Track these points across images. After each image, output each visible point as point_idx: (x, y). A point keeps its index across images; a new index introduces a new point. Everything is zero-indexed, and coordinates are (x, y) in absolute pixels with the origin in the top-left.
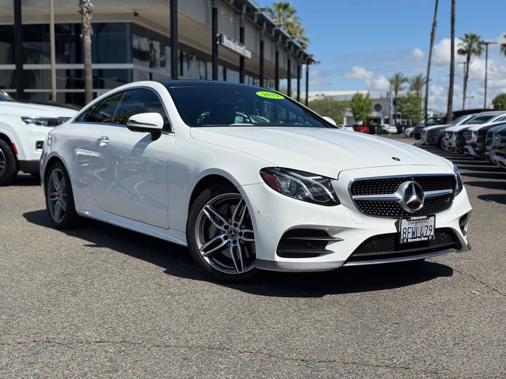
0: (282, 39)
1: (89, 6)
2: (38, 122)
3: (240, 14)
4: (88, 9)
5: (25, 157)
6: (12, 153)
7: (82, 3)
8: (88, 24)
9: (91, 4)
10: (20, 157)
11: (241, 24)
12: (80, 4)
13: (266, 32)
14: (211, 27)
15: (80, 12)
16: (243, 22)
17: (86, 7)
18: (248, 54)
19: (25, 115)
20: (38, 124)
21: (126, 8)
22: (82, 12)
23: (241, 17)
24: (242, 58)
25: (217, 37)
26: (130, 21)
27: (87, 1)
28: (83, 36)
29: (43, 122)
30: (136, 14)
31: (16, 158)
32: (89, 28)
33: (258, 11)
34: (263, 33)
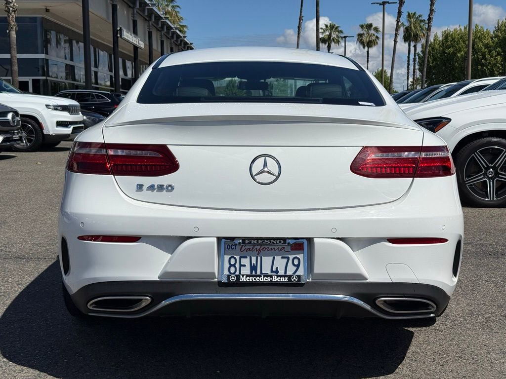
0: (167, 30)
1: (14, 5)
2: (56, 108)
3: (133, 8)
4: (13, 8)
5: (49, 132)
6: (39, 129)
7: (8, 3)
8: (13, 21)
9: (15, 4)
10: (45, 132)
11: (133, 17)
12: (6, 4)
13: (153, 24)
14: (111, 21)
15: (6, 11)
16: (135, 16)
17: (11, 7)
18: (141, 45)
19: (48, 104)
20: (56, 109)
21: (41, 5)
22: (8, 11)
23: (134, 11)
24: (136, 48)
25: (118, 30)
26: (41, 16)
27: (13, 1)
28: (10, 31)
29: (59, 108)
30: (47, 10)
31: (42, 132)
32: (14, 25)
33: (149, 6)
34: (151, 24)
